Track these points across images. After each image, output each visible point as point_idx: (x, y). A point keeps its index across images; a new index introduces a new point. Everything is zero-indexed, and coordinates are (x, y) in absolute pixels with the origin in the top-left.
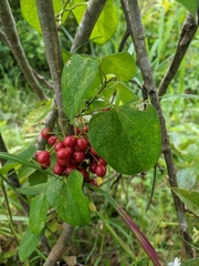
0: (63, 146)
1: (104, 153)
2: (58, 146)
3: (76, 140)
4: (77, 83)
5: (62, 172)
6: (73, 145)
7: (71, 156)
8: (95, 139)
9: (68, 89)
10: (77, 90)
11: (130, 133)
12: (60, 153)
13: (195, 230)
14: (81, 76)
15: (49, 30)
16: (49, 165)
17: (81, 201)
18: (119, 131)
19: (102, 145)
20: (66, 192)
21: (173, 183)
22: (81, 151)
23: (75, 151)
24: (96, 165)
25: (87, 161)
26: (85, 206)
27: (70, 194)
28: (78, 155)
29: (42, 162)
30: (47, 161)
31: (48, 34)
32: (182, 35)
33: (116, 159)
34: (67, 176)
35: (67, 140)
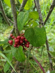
0: (17, 39)
1: (29, 40)
2: (15, 39)
3: (21, 37)
4: (22, 20)
5: (16, 46)
6: (20, 38)
7: (19, 42)
8: (27, 36)
9: (19, 22)
10: (22, 22)
11: (37, 35)
12: (16, 41)
13: (53, 63)
14: (23, 18)
15: (13, 5)
16: (12, 44)
17: (22, 55)
18: (34, 34)
19: (29, 38)
20: (18, 52)
21: (48, 49)
22: (22, 40)
23: (20, 40)
24: (26, 44)
25: (24, 43)
26: (23, 56)
27: (19, 53)
28: (21, 41)
29: (10, 43)
30: (12, 43)
31: (13, 6)
32: (51, 8)
33: (33, 42)
34: (18, 47)
35: (18, 37)
